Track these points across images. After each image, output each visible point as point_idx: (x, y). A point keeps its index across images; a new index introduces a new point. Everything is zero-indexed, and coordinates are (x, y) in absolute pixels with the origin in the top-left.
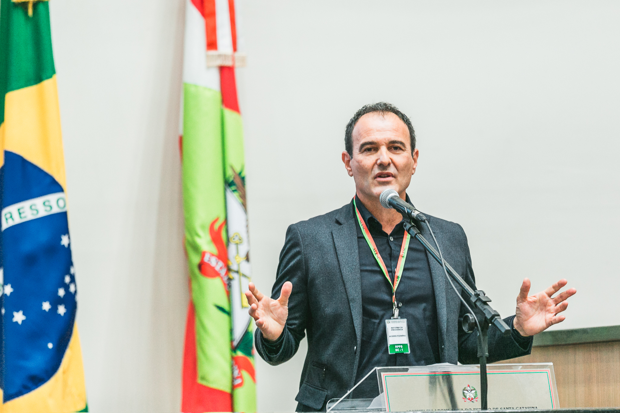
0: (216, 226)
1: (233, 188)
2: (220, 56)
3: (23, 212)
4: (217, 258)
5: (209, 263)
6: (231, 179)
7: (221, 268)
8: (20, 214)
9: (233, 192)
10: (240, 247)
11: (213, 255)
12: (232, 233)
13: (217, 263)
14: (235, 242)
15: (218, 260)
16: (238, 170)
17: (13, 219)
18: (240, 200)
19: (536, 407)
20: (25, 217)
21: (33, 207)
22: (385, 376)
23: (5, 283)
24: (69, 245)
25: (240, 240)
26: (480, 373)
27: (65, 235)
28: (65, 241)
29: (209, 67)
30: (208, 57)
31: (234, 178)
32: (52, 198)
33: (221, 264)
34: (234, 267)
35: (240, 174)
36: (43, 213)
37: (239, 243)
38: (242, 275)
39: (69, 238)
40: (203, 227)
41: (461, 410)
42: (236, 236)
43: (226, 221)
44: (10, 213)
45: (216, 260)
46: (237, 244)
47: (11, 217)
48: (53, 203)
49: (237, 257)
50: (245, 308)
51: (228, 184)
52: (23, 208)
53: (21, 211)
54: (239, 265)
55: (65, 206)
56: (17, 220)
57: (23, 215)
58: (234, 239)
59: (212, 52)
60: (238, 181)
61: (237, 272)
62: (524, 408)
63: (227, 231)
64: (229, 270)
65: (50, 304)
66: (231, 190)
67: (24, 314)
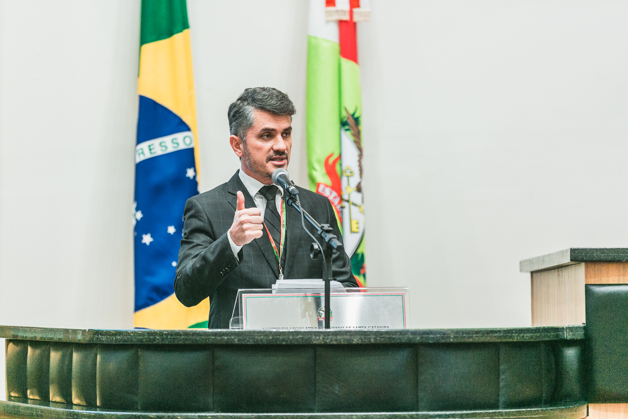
0: (331, 161)
1: (347, 127)
2: (337, 11)
3: (153, 149)
4: (331, 189)
5: (323, 193)
6: (345, 120)
7: (335, 197)
8: (150, 150)
9: (345, 131)
10: (351, 179)
11: (327, 186)
12: (344, 167)
13: (331, 194)
14: (346, 175)
15: (332, 191)
16: (351, 112)
17: (144, 155)
18: (352, 138)
19: (388, 327)
20: (155, 153)
21: (163, 144)
22: (245, 297)
23: (137, 209)
24: (195, 177)
25: (351, 173)
26: (324, 296)
27: (190, 168)
28: (190, 173)
29: (328, 22)
30: (327, 12)
31: (348, 118)
32: (179, 137)
33: (334, 194)
34: (345, 197)
35: (353, 115)
36: (171, 149)
37: (350, 176)
38: (352, 203)
39: (195, 171)
40: (319, 161)
41: (315, 328)
42: (348, 169)
43: (340, 157)
44: (142, 149)
45: (330, 190)
46: (348, 176)
47: (143, 153)
48: (180, 141)
49: (348, 188)
50: (354, 232)
51: (343, 124)
52: (152, 145)
53: (152, 147)
54: (349, 195)
55: (191, 143)
56: (148, 155)
57: (153, 151)
58: (346, 172)
59: (331, 8)
60: (351, 122)
61: (348, 201)
62: (376, 328)
63: (341, 165)
64: (342, 200)
65: (175, 228)
66: (344, 129)
67: (152, 236)
